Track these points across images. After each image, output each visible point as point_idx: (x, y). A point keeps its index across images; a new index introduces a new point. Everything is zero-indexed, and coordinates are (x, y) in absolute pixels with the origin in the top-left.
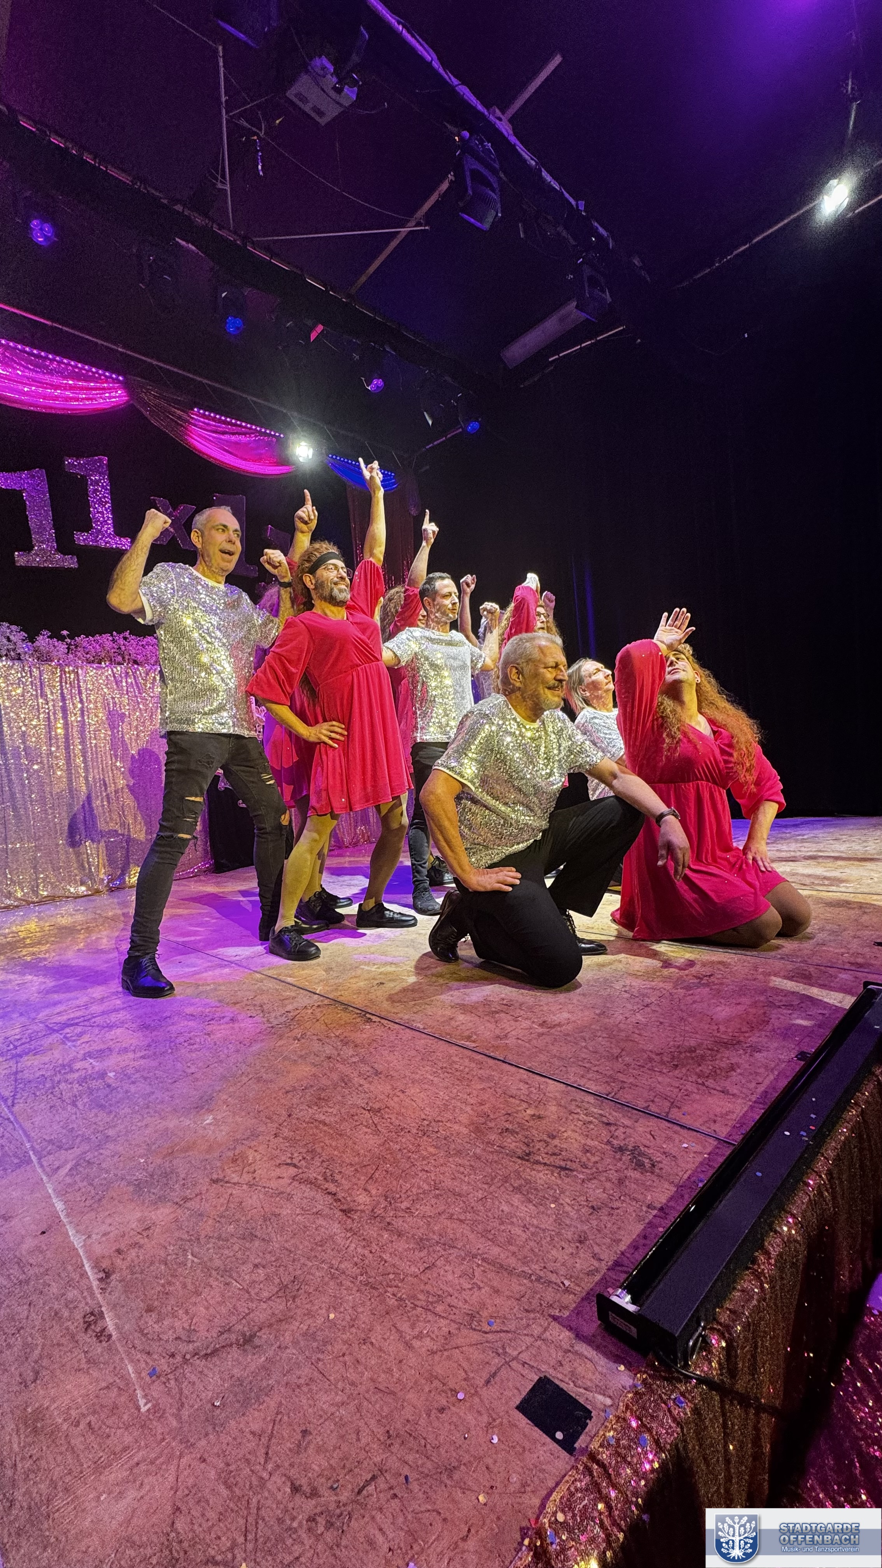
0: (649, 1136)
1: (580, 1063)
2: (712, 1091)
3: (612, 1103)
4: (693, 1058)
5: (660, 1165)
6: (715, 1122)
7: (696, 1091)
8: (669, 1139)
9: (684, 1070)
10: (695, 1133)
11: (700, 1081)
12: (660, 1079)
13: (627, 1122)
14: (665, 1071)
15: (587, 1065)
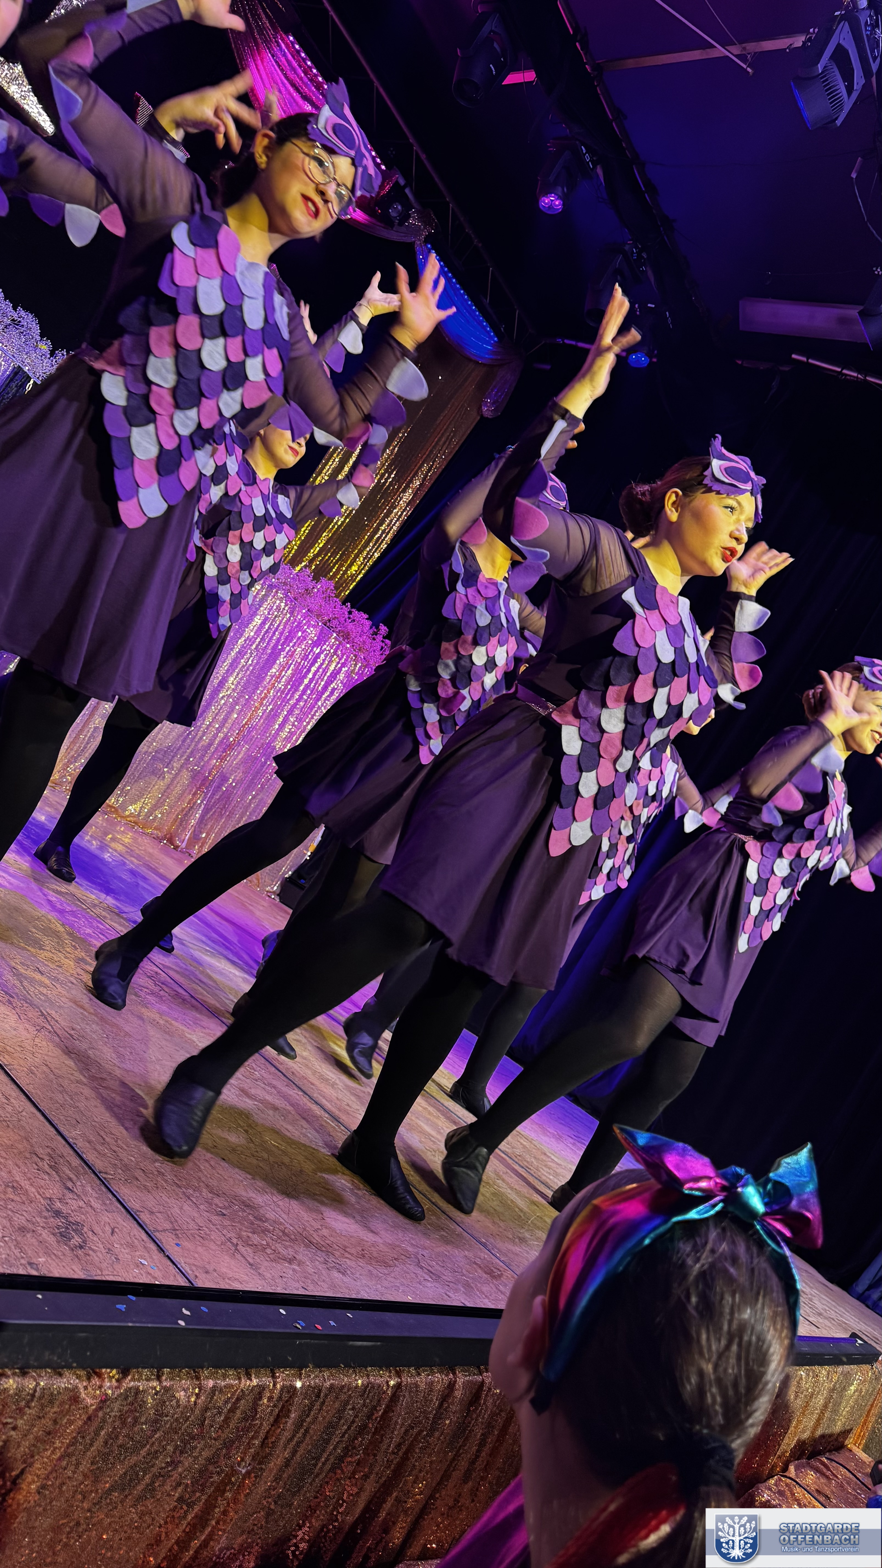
0: (108, 1229)
1: (102, 1133)
2: (238, 1256)
3: (98, 1182)
4: (252, 1223)
5: (91, 1252)
6: (207, 1272)
7: (219, 1243)
8: (131, 1246)
9: (227, 1223)
10: (169, 1263)
11: (235, 1241)
12: (186, 1207)
13: (96, 1205)
14: (202, 1207)
15: (107, 1139)
